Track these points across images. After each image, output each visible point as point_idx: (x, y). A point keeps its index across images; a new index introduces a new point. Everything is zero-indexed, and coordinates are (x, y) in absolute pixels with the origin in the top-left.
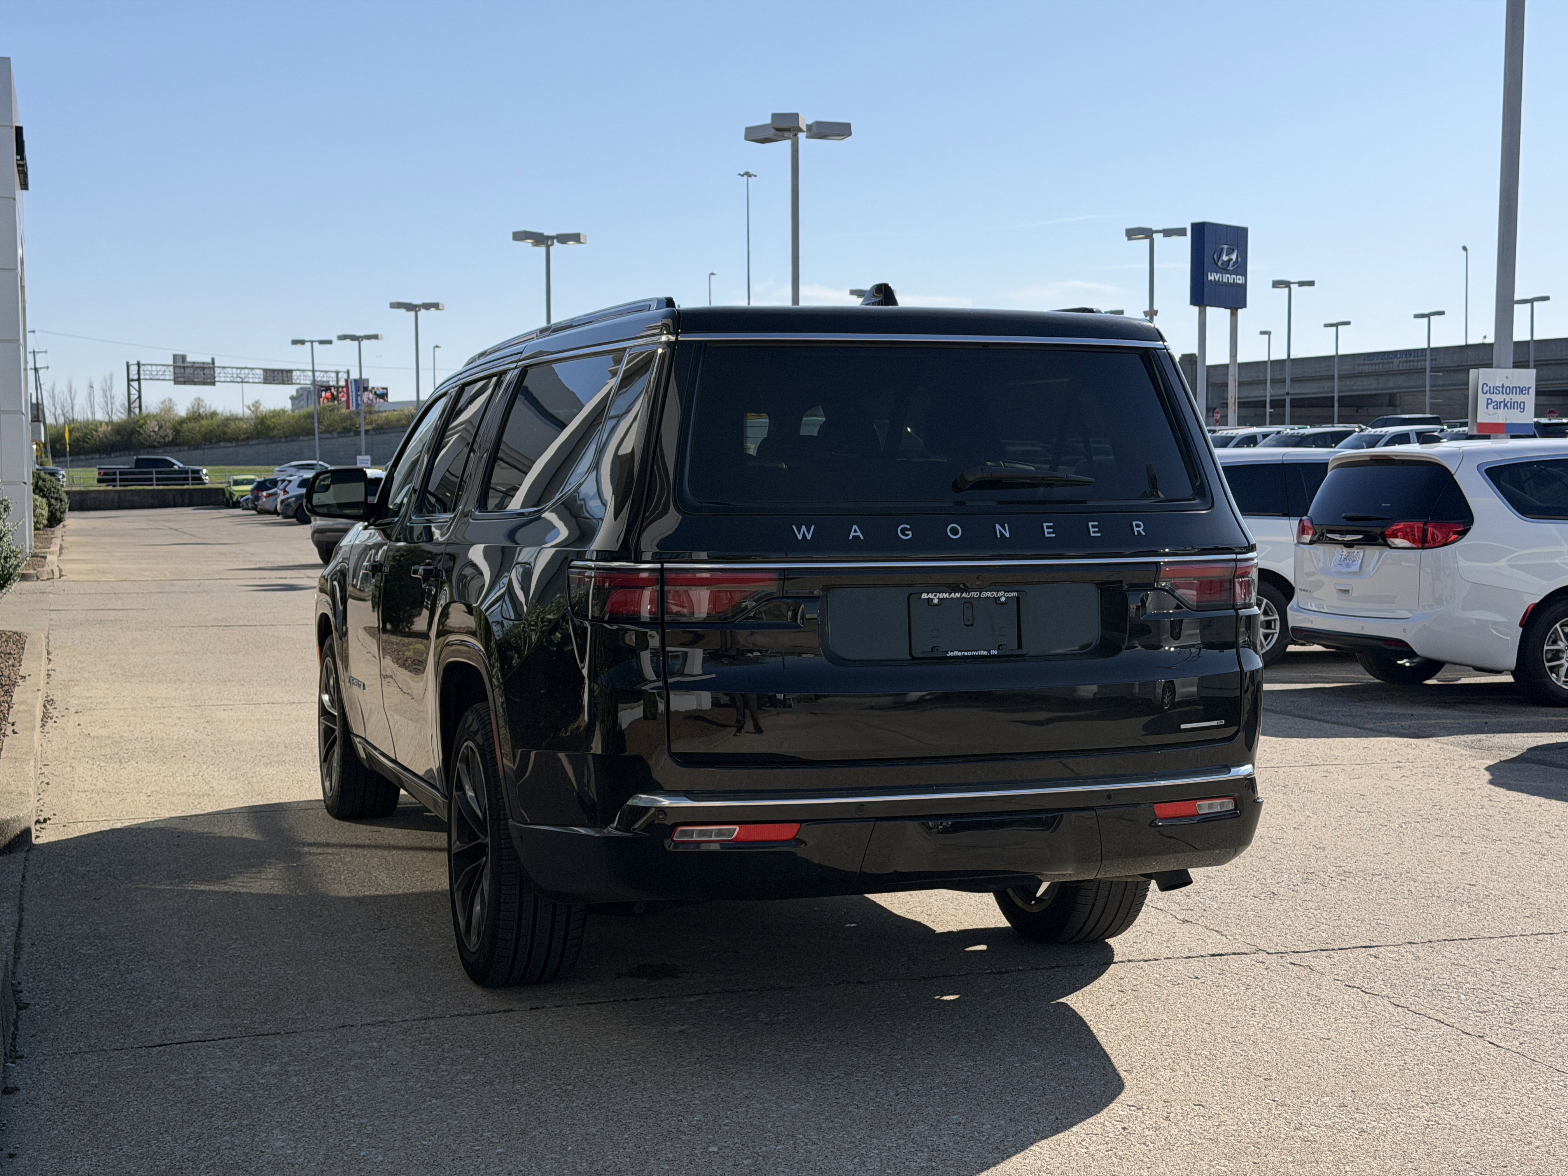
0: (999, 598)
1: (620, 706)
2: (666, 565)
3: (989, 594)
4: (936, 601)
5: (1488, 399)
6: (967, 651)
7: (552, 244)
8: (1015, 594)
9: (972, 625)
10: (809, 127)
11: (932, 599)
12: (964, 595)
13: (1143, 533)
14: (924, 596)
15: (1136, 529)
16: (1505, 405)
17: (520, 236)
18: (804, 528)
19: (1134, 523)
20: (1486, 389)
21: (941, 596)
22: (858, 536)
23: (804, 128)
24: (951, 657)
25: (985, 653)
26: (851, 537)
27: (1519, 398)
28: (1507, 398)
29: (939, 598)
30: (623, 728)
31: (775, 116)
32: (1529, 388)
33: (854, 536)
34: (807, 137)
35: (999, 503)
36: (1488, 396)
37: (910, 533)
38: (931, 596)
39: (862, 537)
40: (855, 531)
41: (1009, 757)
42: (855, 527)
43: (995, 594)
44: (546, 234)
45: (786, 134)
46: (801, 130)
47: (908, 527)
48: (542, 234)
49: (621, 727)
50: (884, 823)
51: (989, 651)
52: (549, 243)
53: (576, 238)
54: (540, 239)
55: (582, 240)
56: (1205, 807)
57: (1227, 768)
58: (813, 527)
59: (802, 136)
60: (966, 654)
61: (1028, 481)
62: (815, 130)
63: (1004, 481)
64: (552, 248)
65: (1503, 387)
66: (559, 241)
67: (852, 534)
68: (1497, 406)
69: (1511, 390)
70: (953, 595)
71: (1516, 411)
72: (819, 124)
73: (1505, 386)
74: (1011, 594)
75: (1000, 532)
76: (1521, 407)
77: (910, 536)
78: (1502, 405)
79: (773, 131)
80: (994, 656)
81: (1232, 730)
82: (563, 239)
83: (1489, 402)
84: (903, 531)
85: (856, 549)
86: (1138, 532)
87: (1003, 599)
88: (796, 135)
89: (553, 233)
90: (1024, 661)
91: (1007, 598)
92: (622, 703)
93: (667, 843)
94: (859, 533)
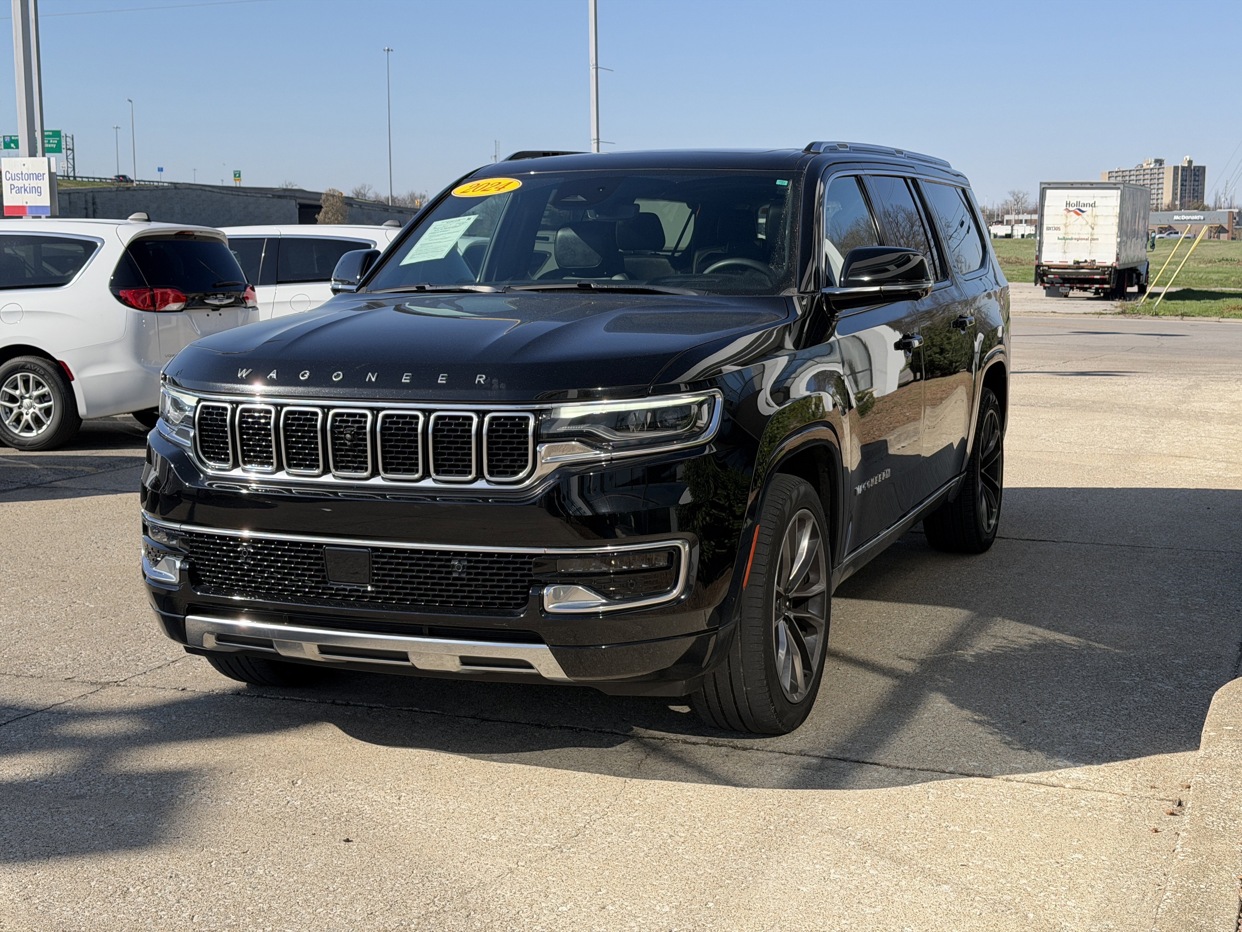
5: (11, 185)
16: (25, 190)
20: (8, 176)
27: (34, 183)
28: (27, 183)
32: (43, 174)
36: (11, 182)
65: (22, 174)
68: (19, 190)
69: (29, 176)
71: (34, 195)
73: (24, 173)
76: (38, 190)
78: (23, 189)
83: (12, 186)
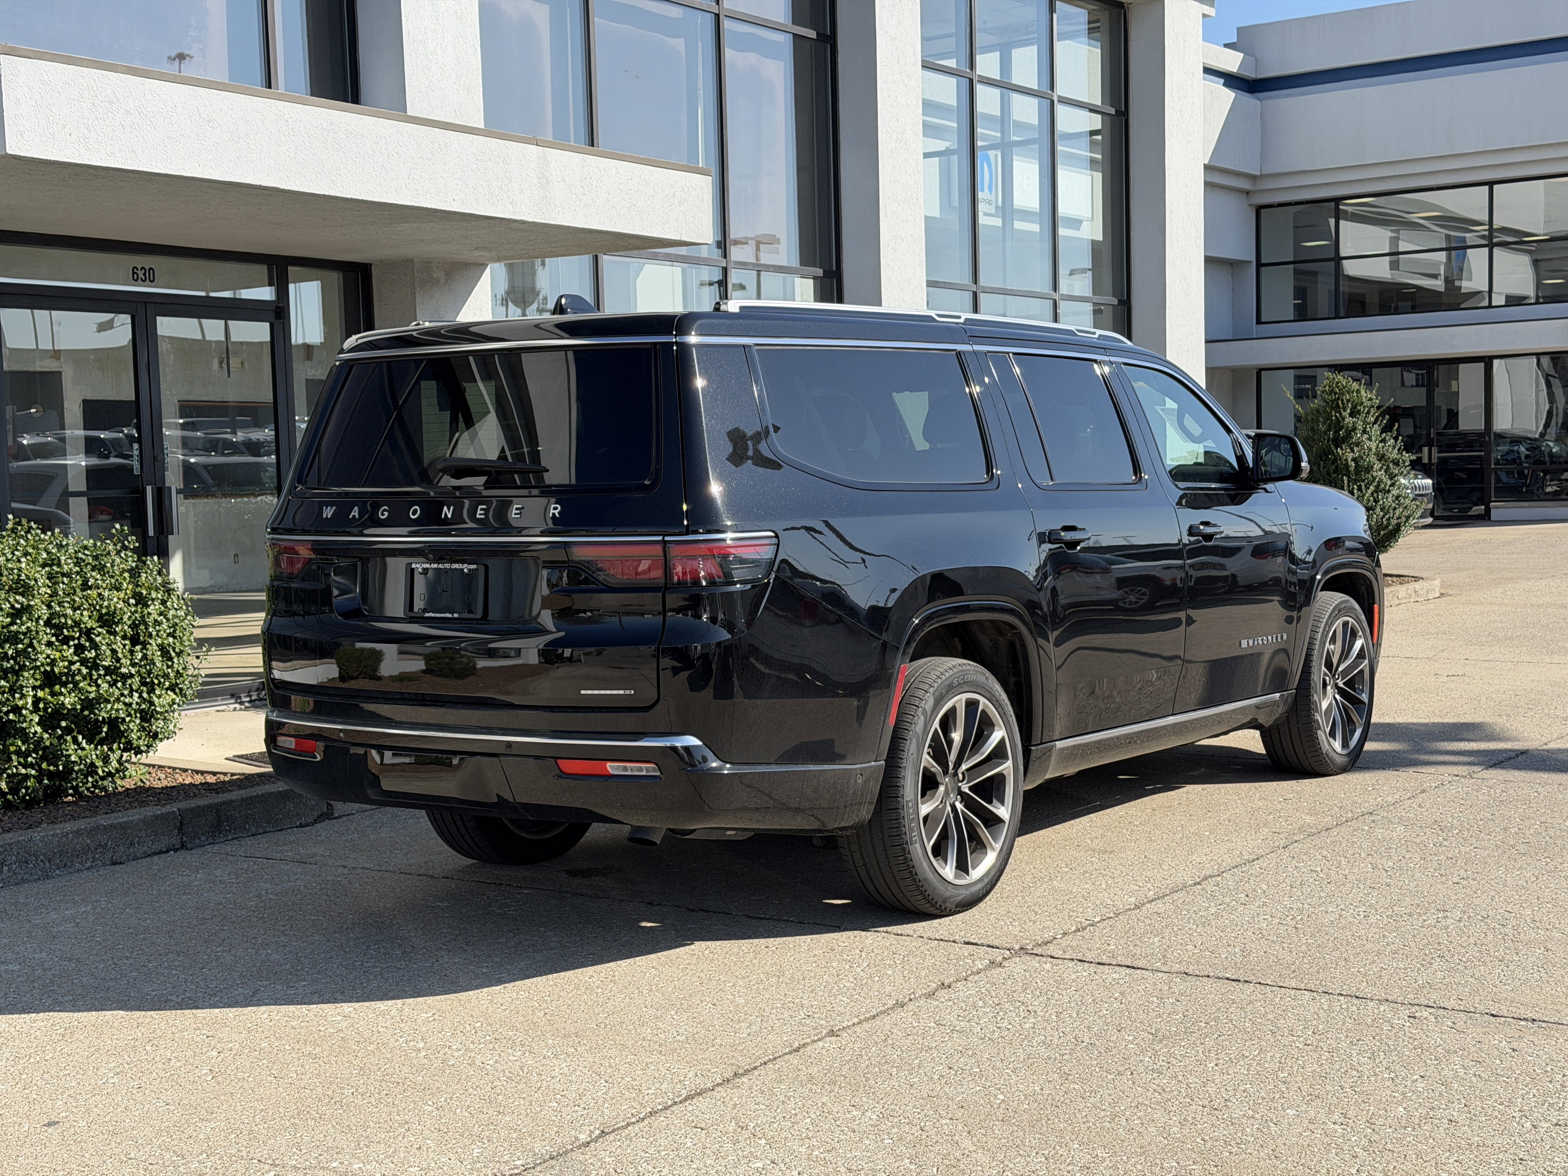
0: (463, 569)
3: (457, 566)
4: (421, 570)
8: (475, 566)
11: (418, 568)
14: (413, 566)
15: (552, 511)
21: (425, 566)
25: (450, 616)
29: (423, 568)
43: (461, 566)
51: (452, 614)
56: (612, 768)
57: (642, 735)
67: (353, 514)
74: (471, 566)
80: (456, 619)
84: (383, 515)
87: (466, 571)
91: (469, 570)
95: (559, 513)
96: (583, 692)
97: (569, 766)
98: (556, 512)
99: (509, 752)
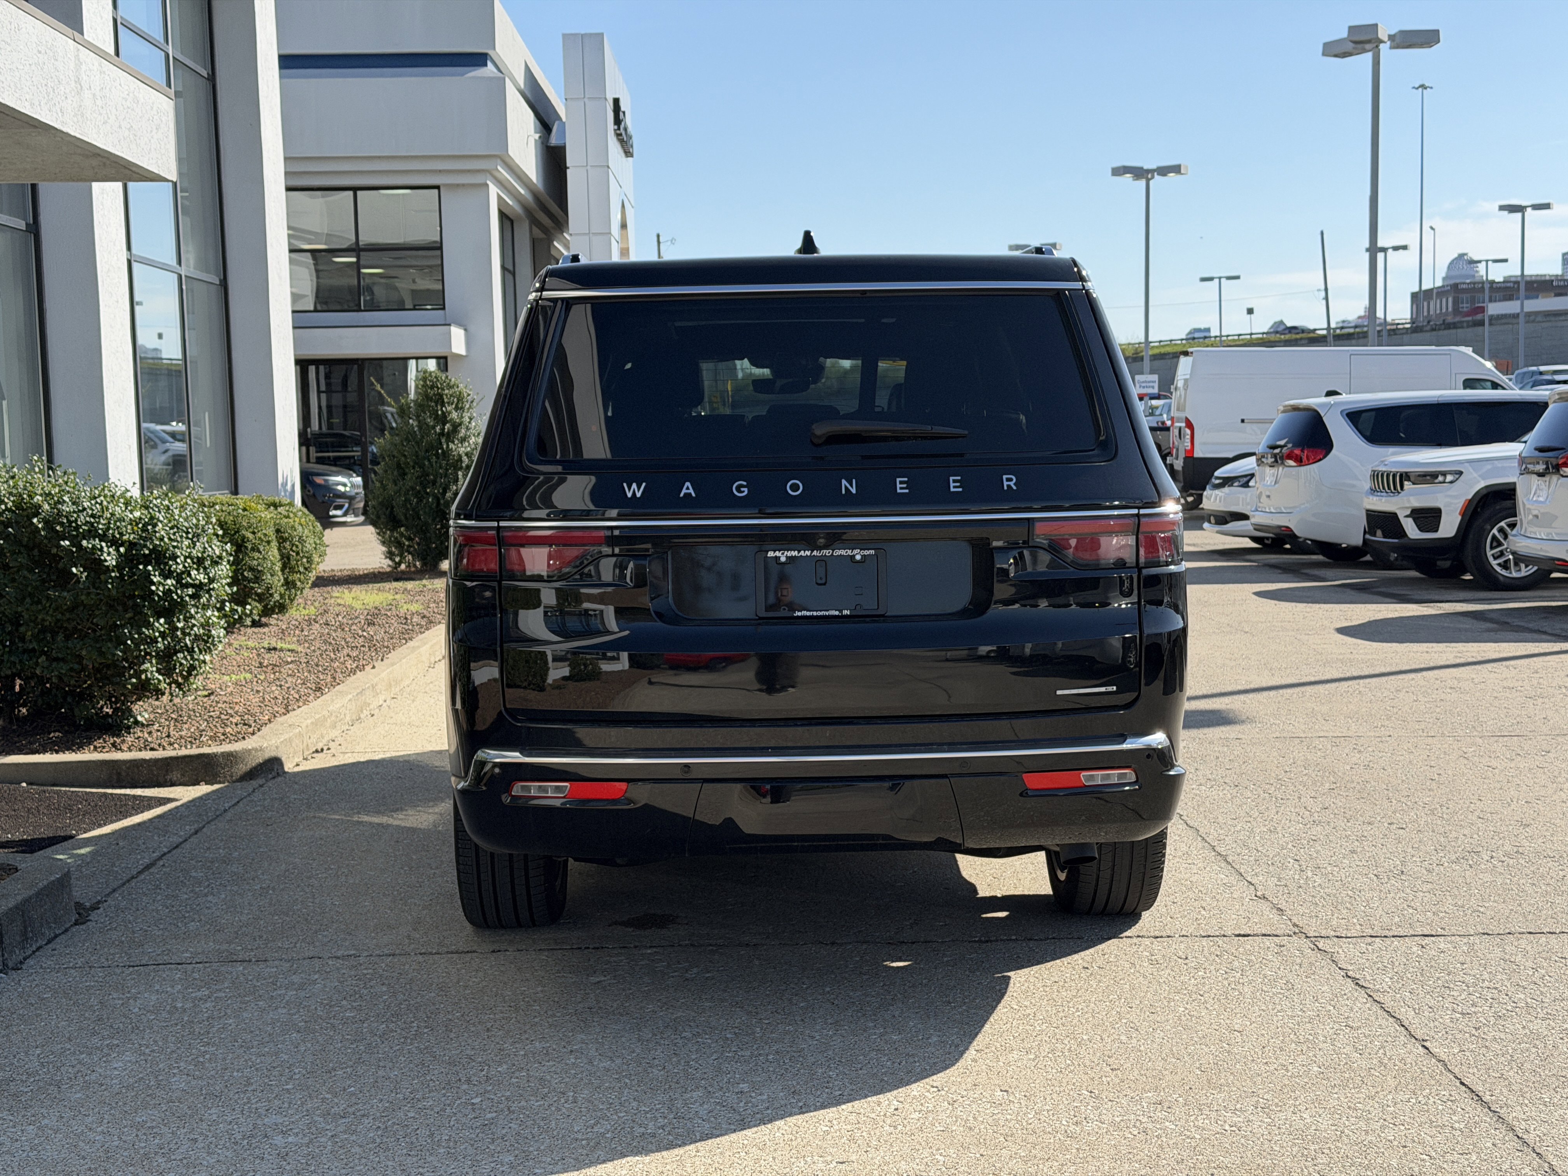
0: (854, 556)
1: (472, 665)
2: (502, 524)
3: (843, 552)
4: (783, 559)
6: (817, 611)
7: (1153, 177)
8: (872, 552)
9: (825, 584)
10: (1391, 38)
11: (780, 557)
12: (815, 553)
13: (1015, 488)
14: (771, 554)
15: (1006, 483)
17: (1119, 171)
18: (634, 486)
19: (1005, 477)
21: (789, 554)
22: (690, 494)
23: (1386, 39)
24: (798, 617)
25: (837, 613)
26: (682, 495)
29: (787, 557)
30: (476, 684)
31: (1352, 29)
33: (685, 494)
34: (1391, 48)
35: (864, 457)
37: (746, 490)
38: (778, 554)
39: (694, 495)
40: (688, 488)
41: (855, 721)
42: (688, 484)
43: (849, 552)
44: (1145, 167)
45: (1368, 46)
46: (1382, 42)
47: (745, 483)
48: (1142, 168)
49: (474, 683)
50: (711, 785)
51: (841, 611)
52: (1150, 176)
53: (1176, 169)
54: (1139, 173)
55: (1182, 171)
56: (1098, 777)
57: (1122, 737)
58: (644, 484)
59: (1384, 48)
60: (815, 614)
61: (889, 434)
62: (1398, 40)
63: (864, 434)
64: (1151, 182)
66: (1158, 174)
67: (684, 491)
70: (802, 553)
72: (1402, 33)
74: (867, 552)
75: (846, 488)
77: (746, 493)
79: (1352, 45)
80: (847, 616)
81: (1129, 697)
82: (1163, 171)
84: (738, 489)
85: (688, 507)
86: (1009, 486)
87: (858, 557)
88: (1377, 46)
89: (1154, 167)
90: (884, 621)
91: (864, 556)
92: (474, 662)
93: (503, 797)
94: (691, 491)
95: (1015, 484)
96: (1059, 692)
97: (1034, 781)
98: (1012, 484)
99: (965, 771)
